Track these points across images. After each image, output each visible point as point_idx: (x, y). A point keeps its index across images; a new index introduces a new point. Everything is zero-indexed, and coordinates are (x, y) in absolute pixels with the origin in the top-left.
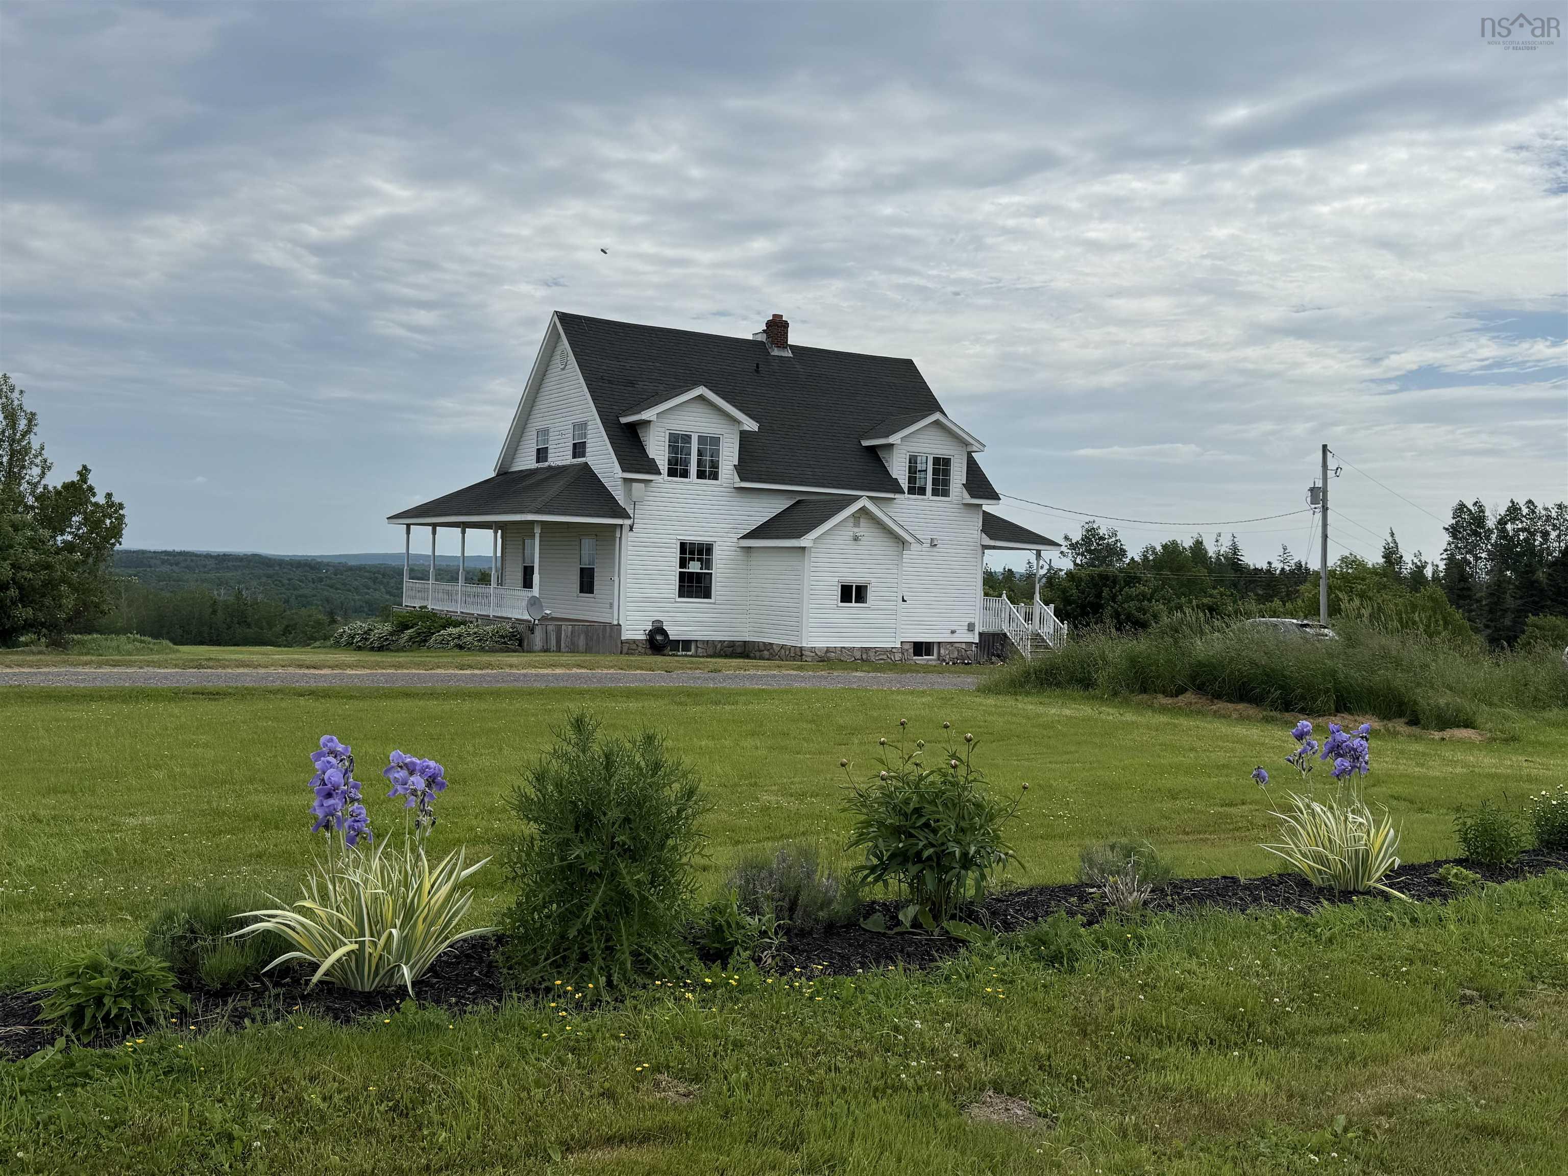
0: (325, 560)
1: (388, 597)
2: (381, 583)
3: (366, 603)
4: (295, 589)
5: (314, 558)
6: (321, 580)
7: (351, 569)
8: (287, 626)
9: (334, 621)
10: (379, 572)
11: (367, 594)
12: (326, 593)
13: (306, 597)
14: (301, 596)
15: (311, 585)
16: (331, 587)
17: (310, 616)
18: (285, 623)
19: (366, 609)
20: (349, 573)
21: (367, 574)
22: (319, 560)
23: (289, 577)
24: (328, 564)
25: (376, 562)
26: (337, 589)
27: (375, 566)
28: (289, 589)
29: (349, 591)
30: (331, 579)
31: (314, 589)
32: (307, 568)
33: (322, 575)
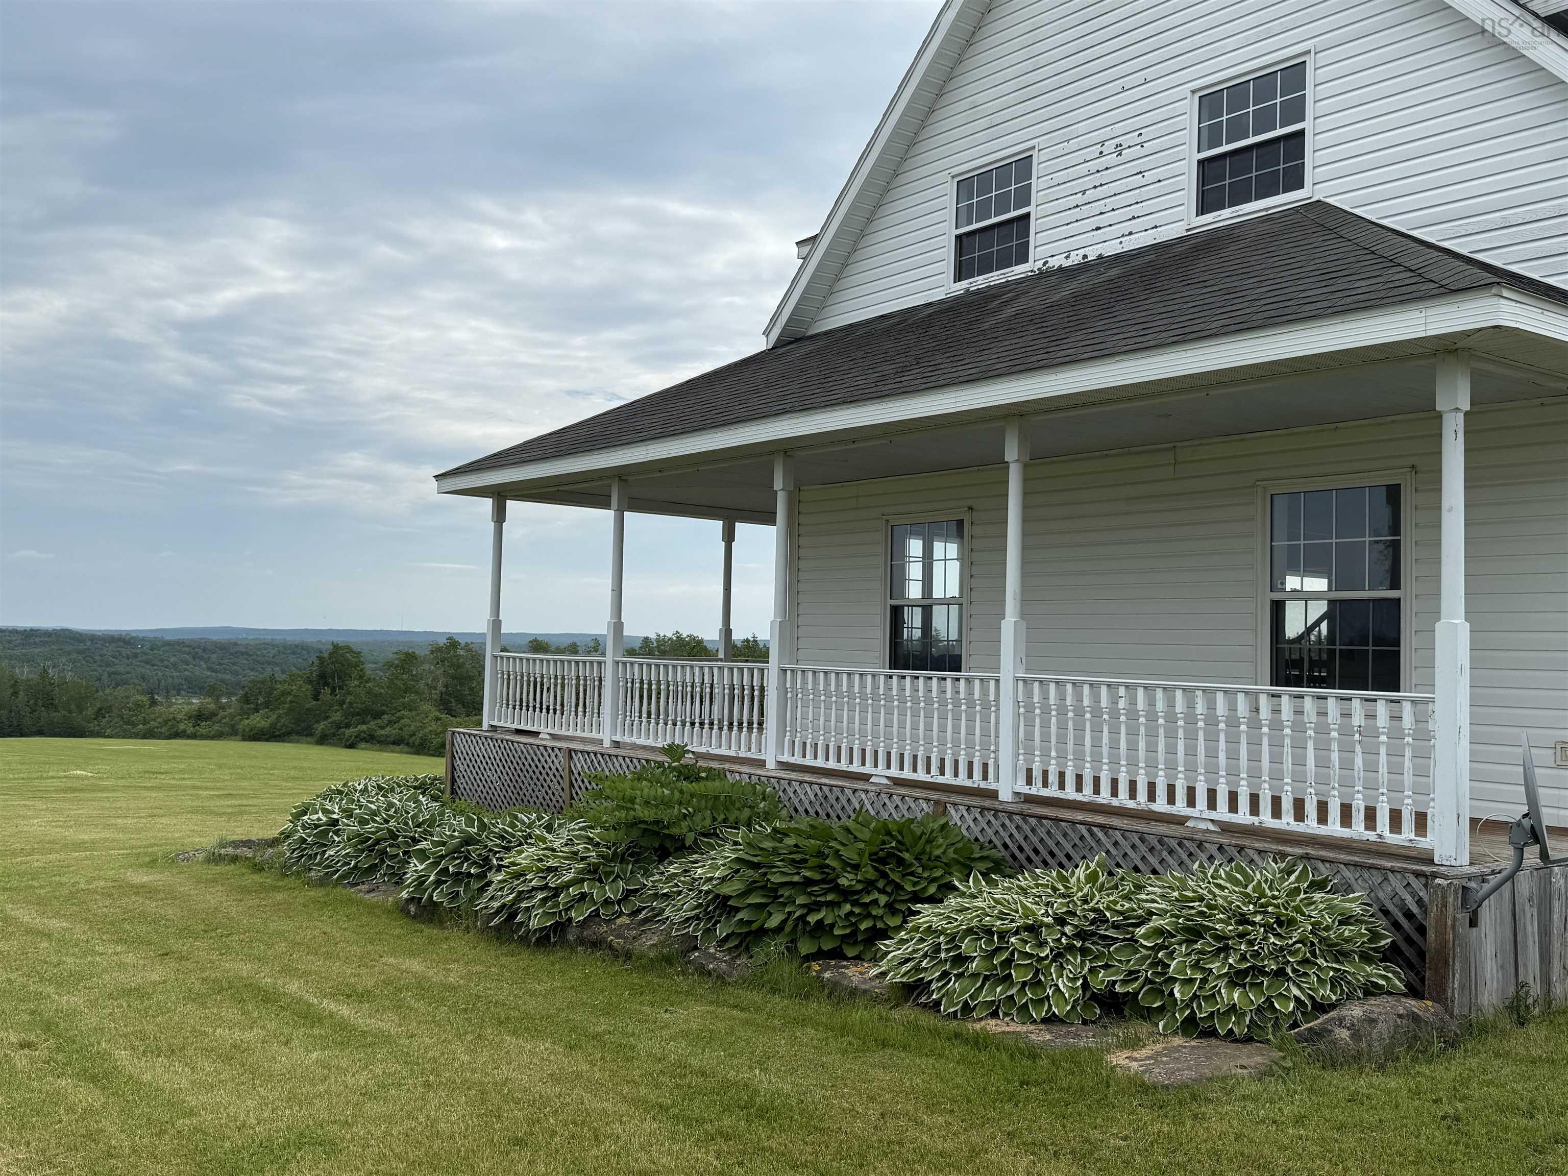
0: (140, 635)
1: (209, 673)
2: (201, 658)
3: (185, 680)
4: (108, 665)
5: (128, 632)
6: (136, 656)
7: (168, 644)
8: (100, 709)
9: (154, 703)
10: (199, 647)
11: (185, 670)
12: (143, 670)
13: (120, 674)
14: (114, 673)
15: (126, 661)
16: (147, 663)
17: (127, 697)
18: (98, 705)
19: (185, 687)
20: (167, 648)
21: (186, 649)
22: (134, 635)
23: (102, 652)
24: (143, 639)
25: (195, 637)
26: (153, 665)
27: (193, 641)
28: (100, 666)
29: (167, 667)
30: (146, 654)
31: (128, 665)
32: (122, 644)
33: (138, 651)
